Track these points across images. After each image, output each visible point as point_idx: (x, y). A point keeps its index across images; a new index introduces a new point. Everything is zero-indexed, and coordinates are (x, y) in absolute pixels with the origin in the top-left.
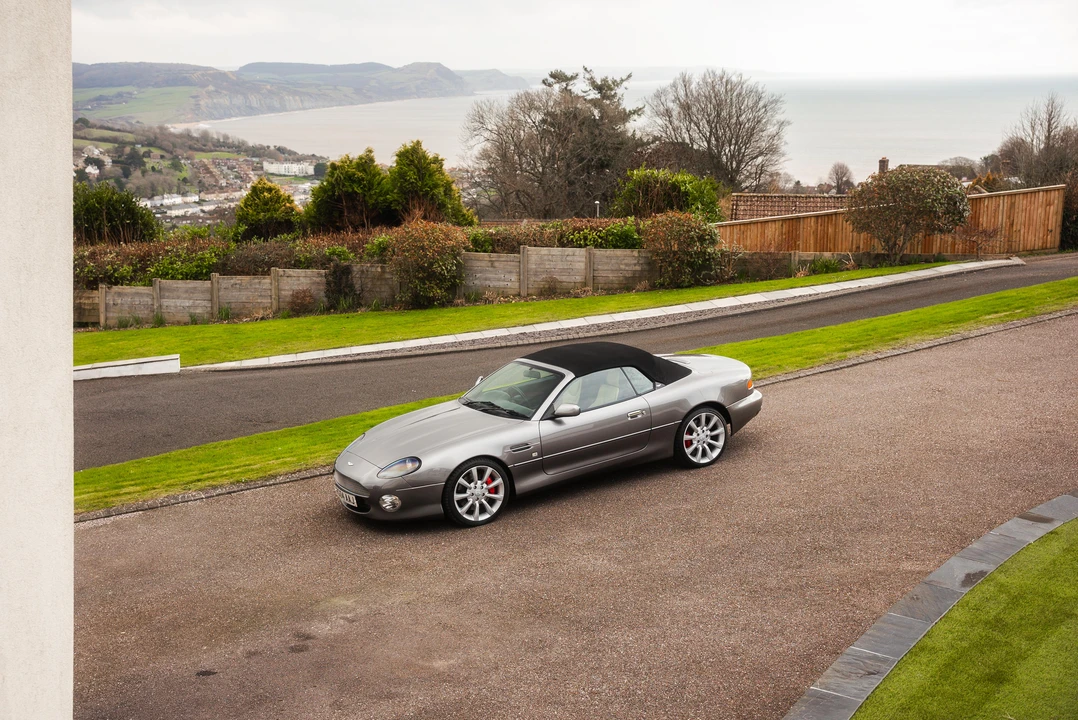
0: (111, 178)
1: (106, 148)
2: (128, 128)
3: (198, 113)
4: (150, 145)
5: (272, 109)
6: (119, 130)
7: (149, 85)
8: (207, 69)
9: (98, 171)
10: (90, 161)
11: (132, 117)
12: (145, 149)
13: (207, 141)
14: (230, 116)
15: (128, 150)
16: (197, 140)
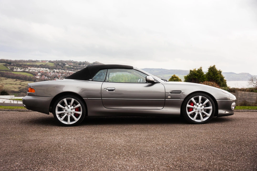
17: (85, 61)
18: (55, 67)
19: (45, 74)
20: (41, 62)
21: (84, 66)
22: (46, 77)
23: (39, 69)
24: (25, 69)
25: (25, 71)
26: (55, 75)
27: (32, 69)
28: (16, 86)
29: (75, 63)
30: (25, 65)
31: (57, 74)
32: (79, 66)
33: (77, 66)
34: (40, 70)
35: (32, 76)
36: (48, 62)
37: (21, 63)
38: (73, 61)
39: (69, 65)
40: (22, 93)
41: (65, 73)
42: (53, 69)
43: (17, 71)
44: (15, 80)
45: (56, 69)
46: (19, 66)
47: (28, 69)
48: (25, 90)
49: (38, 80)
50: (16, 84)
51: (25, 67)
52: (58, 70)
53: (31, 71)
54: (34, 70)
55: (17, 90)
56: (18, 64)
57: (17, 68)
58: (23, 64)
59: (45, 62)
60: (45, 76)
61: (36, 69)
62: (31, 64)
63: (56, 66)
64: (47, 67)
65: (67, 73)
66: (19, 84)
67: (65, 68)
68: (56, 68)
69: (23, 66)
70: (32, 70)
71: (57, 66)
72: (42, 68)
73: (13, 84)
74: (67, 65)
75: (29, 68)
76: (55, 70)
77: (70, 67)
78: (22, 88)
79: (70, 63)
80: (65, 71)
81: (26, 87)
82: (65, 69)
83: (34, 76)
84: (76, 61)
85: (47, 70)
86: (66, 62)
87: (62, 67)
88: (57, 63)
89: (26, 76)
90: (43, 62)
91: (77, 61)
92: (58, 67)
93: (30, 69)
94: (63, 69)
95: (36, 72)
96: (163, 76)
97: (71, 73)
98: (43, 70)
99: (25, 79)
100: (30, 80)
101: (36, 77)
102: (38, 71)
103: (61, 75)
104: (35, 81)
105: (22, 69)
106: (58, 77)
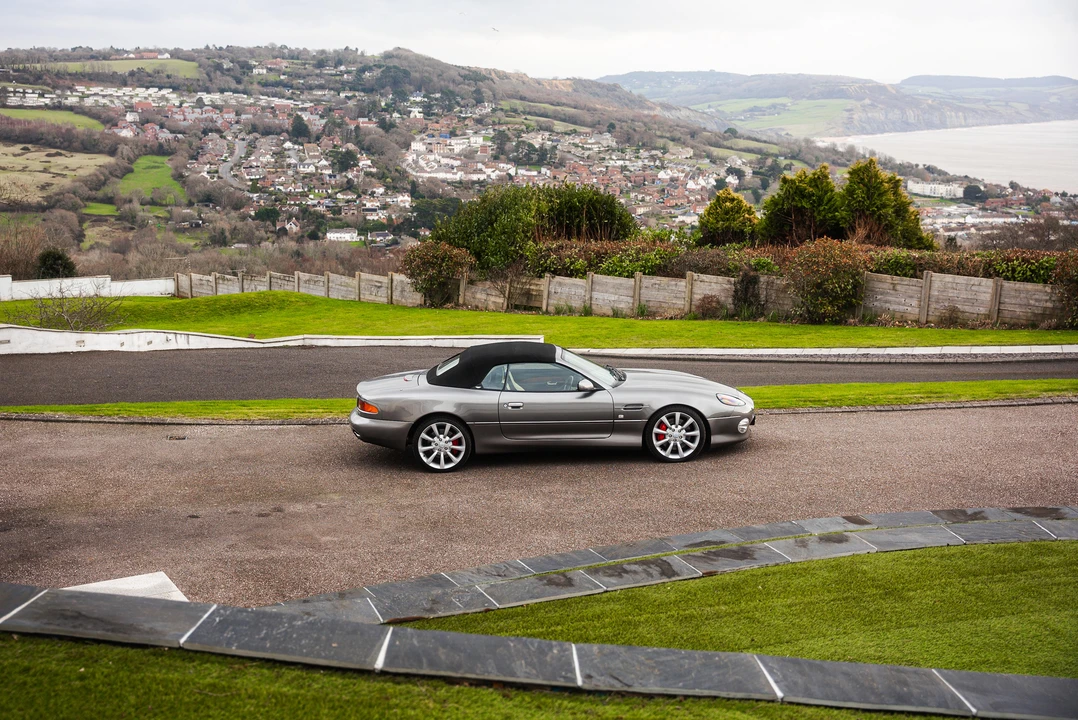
0: (750, 188)
1: (749, 159)
2: (775, 139)
3: (850, 127)
4: (793, 158)
5: (930, 126)
6: (765, 142)
7: (804, 97)
8: (866, 81)
9: (737, 181)
10: (731, 171)
11: (783, 130)
12: (788, 162)
13: (852, 156)
14: (883, 131)
15: (769, 161)
16: (842, 154)
17: (344, 48)
18: (201, 83)
19: (160, 117)
20: (136, 58)
21: (342, 74)
22: (164, 130)
23: (127, 90)
24: (58, 92)
25: (60, 102)
26: (206, 120)
27: (95, 94)
28: (25, 178)
29: (298, 59)
30: (59, 75)
31: (215, 115)
33: (309, 75)
34: (131, 97)
35: (98, 127)
36: (167, 55)
37: (38, 66)
38: (286, 47)
39: (270, 70)
40: (58, 212)
41: (252, 110)
42: (196, 91)
43: (26, 104)
44: (21, 151)
45: (208, 92)
46: (32, 79)
47: (74, 94)
48: (72, 195)
49: (126, 147)
50: (24, 169)
51: (61, 82)
52: (216, 97)
53: (89, 102)
54: (104, 96)
55: (35, 197)
56: (25, 70)
57: (21, 90)
58: (48, 71)
59: (152, 55)
60: (157, 127)
61: (110, 91)
62: (88, 66)
63: (208, 75)
64: (166, 80)
65: (263, 109)
66: (41, 169)
67: (251, 83)
68: (208, 84)
69: (49, 81)
70: (96, 98)
71: (212, 75)
72: (141, 86)
73: (12, 170)
74: (260, 71)
75: (80, 88)
76: (207, 98)
77: (272, 77)
78: (54, 189)
79: (275, 57)
80: (252, 101)
81: (74, 181)
82: (249, 88)
83: (108, 126)
84: (301, 48)
85: (167, 96)
86: (252, 52)
87: (239, 82)
88: (210, 62)
89: (68, 130)
90: (145, 55)
91: (305, 49)
92: (221, 80)
93: (83, 97)
94: (241, 87)
95: (112, 109)
96: (719, 108)
97: (282, 108)
98: (146, 98)
99: (66, 144)
100: (89, 146)
101: (116, 135)
102: (125, 101)
103: (236, 118)
104: (112, 152)
105: (46, 96)
106: (218, 131)
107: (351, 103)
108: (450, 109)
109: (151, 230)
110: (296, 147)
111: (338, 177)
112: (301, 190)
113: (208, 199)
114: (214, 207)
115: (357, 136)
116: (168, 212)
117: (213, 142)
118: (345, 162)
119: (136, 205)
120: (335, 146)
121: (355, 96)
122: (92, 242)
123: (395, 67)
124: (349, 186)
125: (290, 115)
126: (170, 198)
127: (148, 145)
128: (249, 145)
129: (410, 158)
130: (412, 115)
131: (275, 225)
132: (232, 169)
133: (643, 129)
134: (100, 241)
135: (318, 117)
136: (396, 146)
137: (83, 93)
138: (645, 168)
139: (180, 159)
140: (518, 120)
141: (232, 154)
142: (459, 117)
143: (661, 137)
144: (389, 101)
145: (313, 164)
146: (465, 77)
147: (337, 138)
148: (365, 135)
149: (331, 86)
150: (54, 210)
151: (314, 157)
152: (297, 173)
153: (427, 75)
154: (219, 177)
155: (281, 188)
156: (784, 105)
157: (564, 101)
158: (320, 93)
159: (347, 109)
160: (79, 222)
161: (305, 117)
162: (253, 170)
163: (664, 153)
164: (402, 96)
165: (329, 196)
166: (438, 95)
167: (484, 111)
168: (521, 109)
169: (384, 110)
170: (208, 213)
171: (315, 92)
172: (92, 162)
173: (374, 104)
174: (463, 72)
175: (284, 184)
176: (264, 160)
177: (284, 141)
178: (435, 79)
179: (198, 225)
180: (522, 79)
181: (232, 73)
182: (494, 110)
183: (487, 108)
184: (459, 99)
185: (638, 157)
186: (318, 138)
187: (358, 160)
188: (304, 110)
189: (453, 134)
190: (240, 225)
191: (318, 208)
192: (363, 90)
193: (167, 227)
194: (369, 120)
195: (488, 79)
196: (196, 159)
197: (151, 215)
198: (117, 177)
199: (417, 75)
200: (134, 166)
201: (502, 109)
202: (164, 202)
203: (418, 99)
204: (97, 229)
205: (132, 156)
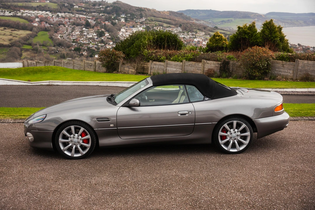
2: (229, 30)
6: (226, 31)
7: (237, 18)
8: (256, 13)
11: (231, 27)
15: (227, 36)
18: (58, 10)
19: (46, 20)
20: (39, 2)
21: (101, 8)
22: (47, 24)
23: (36, 12)
24: (15, 12)
25: (16, 15)
26: (60, 21)
29: (88, 3)
30: (15, 6)
31: (62, 20)
32: (94, 7)
33: (91, 8)
34: (37, 14)
35: (27, 22)
36: (48, 1)
37: (9, 4)
39: (79, 7)
40: (14, 48)
41: (74, 18)
42: (57, 13)
43: (5, 15)
44: (3, 29)
45: (61, 13)
46: (7, 8)
47: (20, 12)
48: (19, 43)
49: (35, 29)
50: (4, 35)
51: (16, 9)
52: (63, 14)
53: (24, 15)
54: (29, 13)
55: (6, 43)
56: (5, 5)
57: (4, 11)
58: (12, 5)
59: (44, 1)
60: (45, 23)
61: (31, 12)
62: (24, 4)
63: (61, 8)
64: (48, 9)
65: (77, 18)
66: (9, 35)
67: (74, 10)
68: (61, 10)
69: (12, 8)
70: (27, 14)
71: (62, 8)
72: (40, 11)
73: (1, 34)
74: (76, 7)
75: (22, 11)
76: (60, 14)
77: (80, 9)
78: (13, 41)
79: (81, 3)
80: (74, 16)
81: (19, 38)
82: (73, 12)
83: (30, 22)
85: (48, 14)
87: (70, 10)
88: (61, 4)
89: (18, 23)
90: (42, 1)
92: (64, 9)
93: (23, 13)
94: (70, 11)
95: (32, 17)
97: (83, 18)
98: (42, 14)
99: (17, 27)
100: (24, 28)
101: (32, 25)
102: (35, 15)
103: (69, 21)
104: (31, 30)
105: (11, 13)
106: (64, 25)
107: (103, 17)
108: (133, 19)
109: (42, 53)
110: (87, 30)
111: (99, 39)
112: (88, 42)
113: (60, 45)
114: (62, 47)
115: (105, 27)
116: (48, 48)
117: (62, 28)
118: (101, 34)
119: (38, 46)
120: (98, 30)
121: (104, 15)
122: (24, 57)
123: (117, 6)
124: (102, 42)
125: (85, 20)
126: (48, 44)
127: (42, 28)
128: (73, 29)
129: (121, 33)
130: (121, 21)
131: (80, 53)
132: (67, 36)
133: (190, 26)
134: (27, 56)
135: (93, 21)
136: (117, 30)
137: (23, 12)
138: (190, 38)
139: (51, 33)
140: (153, 23)
141: (67, 31)
142: (135, 22)
143: (195, 29)
144: (115, 17)
145: (92, 35)
146: (137, 10)
147: (99, 27)
148: (107, 26)
149: (97, 12)
150: (13, 47)
151: (92, 33)
152: (87, 37)
153: (126, 9)
154: (63, 38)
155: (82, 42)
156: (232, 20)
157: (167, 17)
158: (94, 14)
159: (102, 19)
160: (21, 51)
161: (90, 21)
162: (74, 36)
163: (196, 34)
164: (119, 15)
165: (96, 44)
166: (129, 15)
167: (143, 20)
168: (154, 19)
169: (113, 19)
170: (60, 49)
171: (92, 14)
172: (25, 33)
173: (110, 18)
174: (137, 8)
175: (82, 40)
176: (77, 33)
177: (83, 28)
178: (128, 10)
179: (57, 52)
180: (154, 11)
181: (68, 7)
182: (146, 20)
183: (144, 19)
184: (135, 16)
185: (188, 35)
186: (93, 27)
187: (105, 34)
188: (89, 19)
189: (133, 27)
190: (69, 52)
191: (93, 48)
192: (107, 13)
193: (47, 53)
194: (109, 22)
195: (144, 10)
196: (57, 33)
197: (43, 49)
198: (33, 37)
199: (123, 9)
200: (38, 34)
201: (148, 20)
202: (47, 45)
203: (123, 16)
204: (26, 53)
205: (37, 31)
